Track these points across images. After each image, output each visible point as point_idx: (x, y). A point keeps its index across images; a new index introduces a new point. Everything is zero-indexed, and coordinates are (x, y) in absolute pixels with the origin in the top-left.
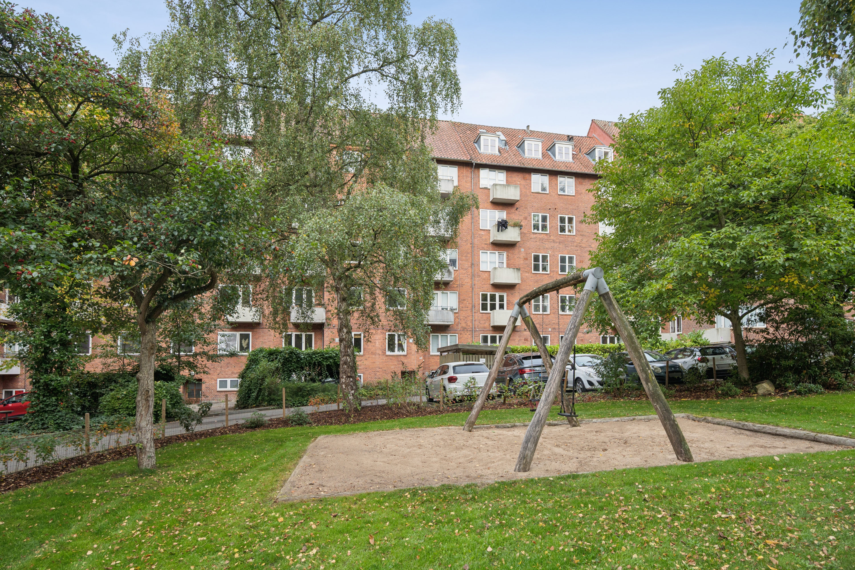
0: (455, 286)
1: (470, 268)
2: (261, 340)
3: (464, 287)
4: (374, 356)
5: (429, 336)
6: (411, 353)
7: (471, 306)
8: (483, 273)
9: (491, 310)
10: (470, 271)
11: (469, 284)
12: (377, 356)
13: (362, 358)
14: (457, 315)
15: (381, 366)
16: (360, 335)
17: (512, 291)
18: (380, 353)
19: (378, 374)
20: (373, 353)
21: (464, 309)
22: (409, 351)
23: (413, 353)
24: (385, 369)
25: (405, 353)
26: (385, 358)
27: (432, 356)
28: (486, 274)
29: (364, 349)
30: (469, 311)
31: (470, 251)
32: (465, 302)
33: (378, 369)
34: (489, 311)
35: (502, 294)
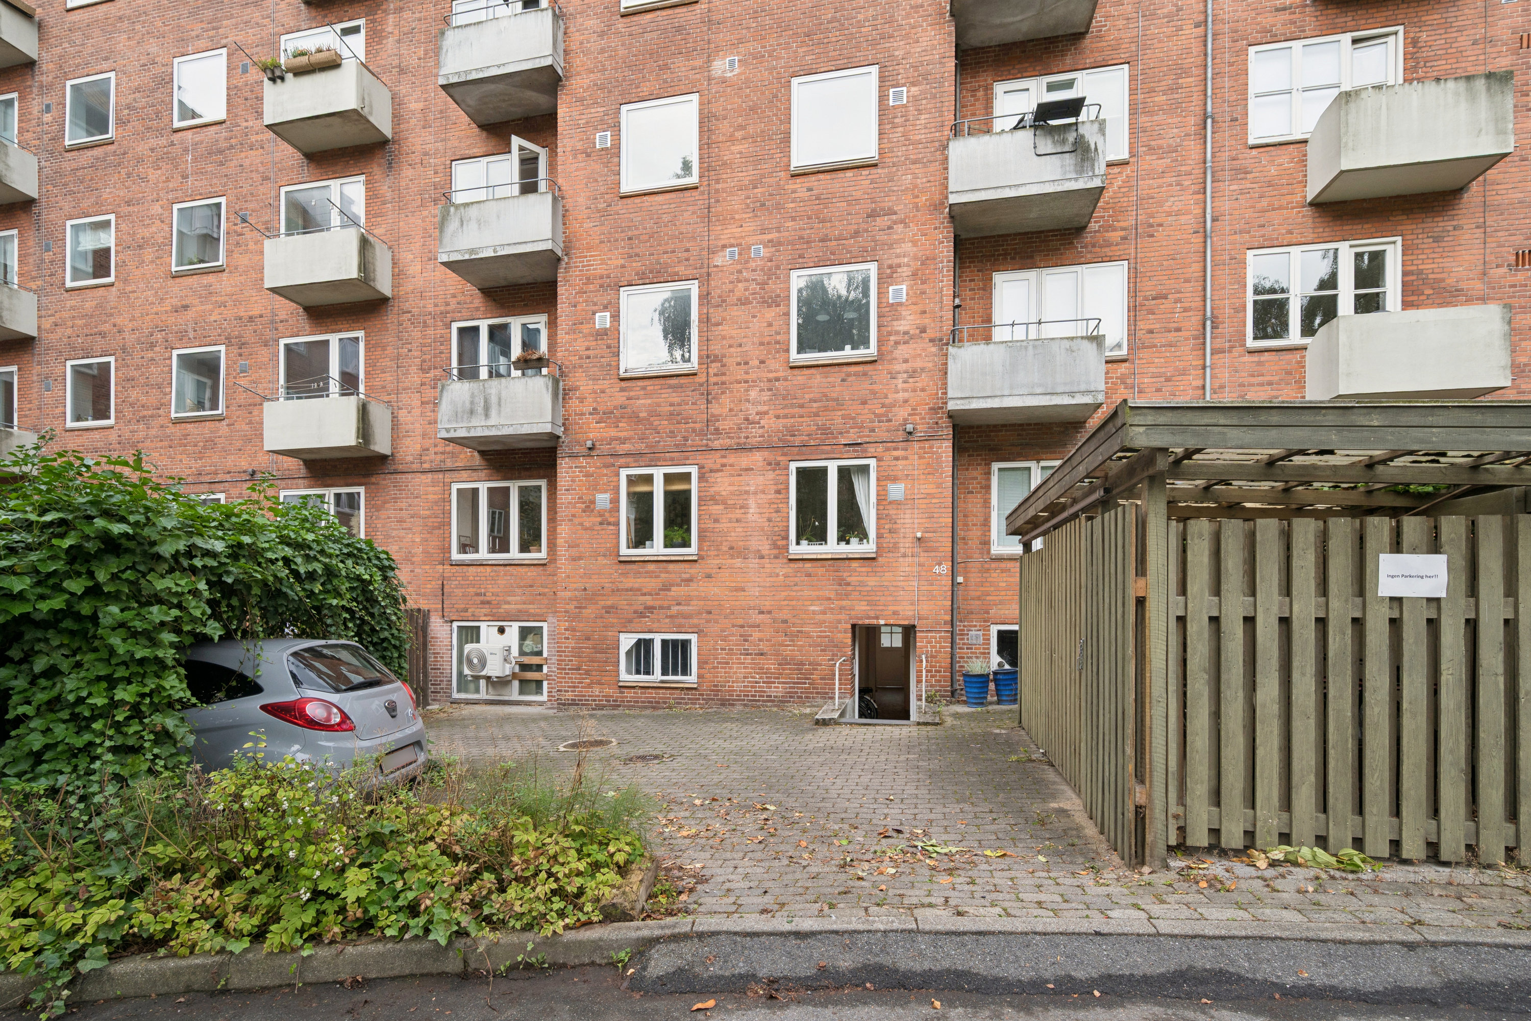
0: (1115, 236)
1: (1193, 146)
2: (391, 513)
3: (1160, 233)
4: (738, 562)
5: (988, 473)
6: (896, 547)
7: (1194, 320)
8: (1264, 156)
9: (1308, 330)
10: (1195, 154)
11: (1189, 220)
12: (753, 563)
13: (693, 570)
14: (1123, 368)
15: (767, 604)
16: (687, 477)
17: (1442, 224)
18: (765, 548)
19: (756, 635)
20: (736, 551)
21: (1159, 339)
22: (888, 538)
23: (906, 545)
24: (785, 614)
25: (869, 547)
26: (783, 569)
27: (1000, 559)
28: (1284, 158)
29: (701, 531)
30: (1187, 353)
31: (1194, 60)
32: (1166, 305)
33: (757, 618)
34: (1294, 336)
35: (1370, 245)
